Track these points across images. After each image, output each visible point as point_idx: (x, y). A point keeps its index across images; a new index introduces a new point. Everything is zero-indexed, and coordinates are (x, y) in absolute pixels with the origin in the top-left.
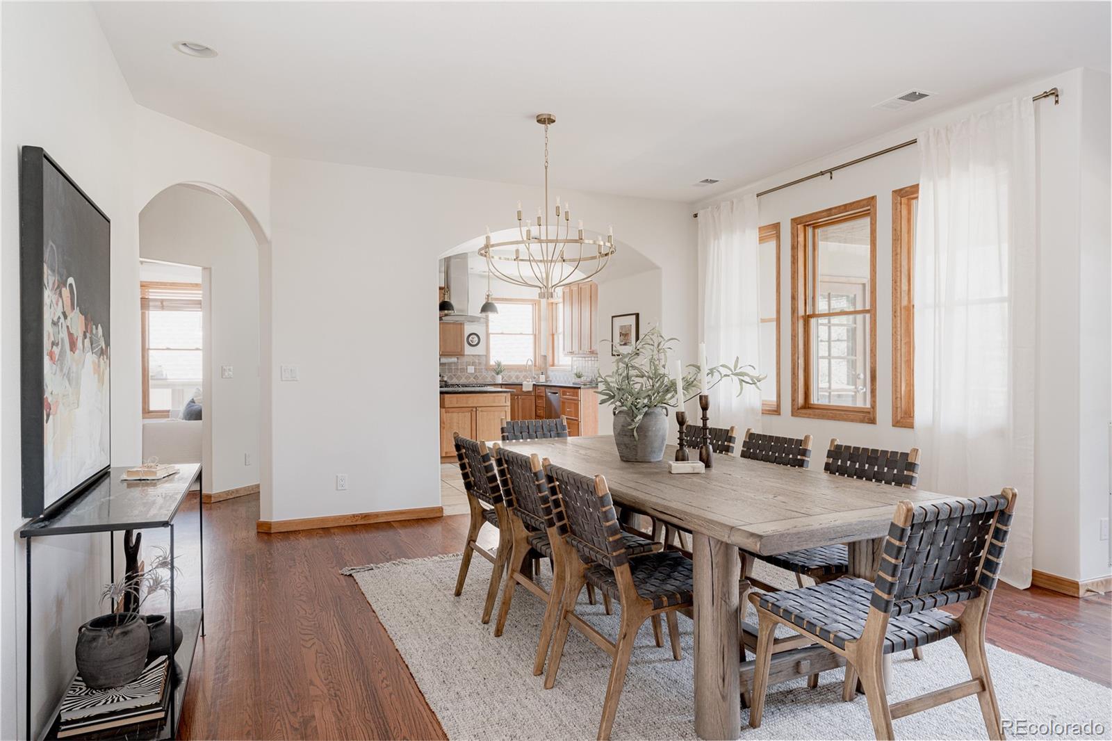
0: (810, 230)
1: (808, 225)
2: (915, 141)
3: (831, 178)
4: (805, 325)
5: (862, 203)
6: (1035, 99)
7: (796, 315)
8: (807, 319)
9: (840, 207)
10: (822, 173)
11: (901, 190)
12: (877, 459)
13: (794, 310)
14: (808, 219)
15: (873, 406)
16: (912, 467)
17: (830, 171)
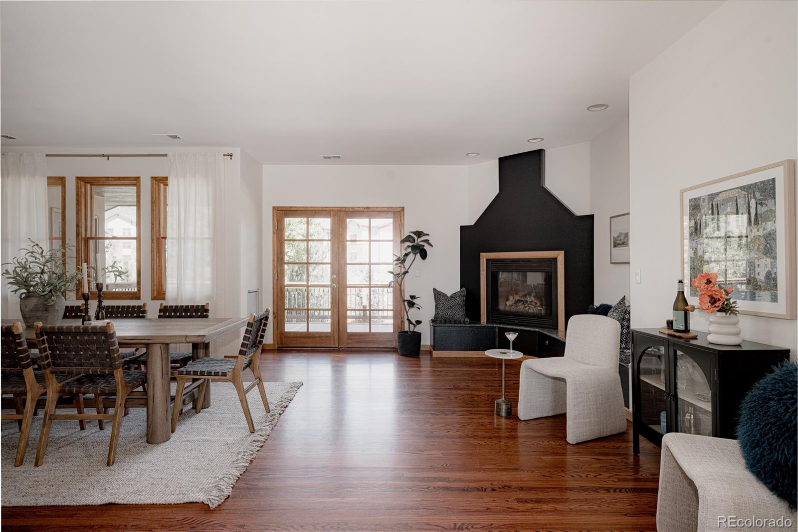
0: (89, 186)
1: (88, 183)
2: (166, 156)
3: (108, 159)
4: (85, 243)
5: (131, 179)
6: (224, 155)
7: (80, 237)
8: (87, 240)
9: (115, 177)
10: (103, 156)
11: (156, 177)
12: (189, 310)
13: (78, 234)
14: (90, 180)
15: (139, 290)
16: (207, 311)
17: (108, 156)
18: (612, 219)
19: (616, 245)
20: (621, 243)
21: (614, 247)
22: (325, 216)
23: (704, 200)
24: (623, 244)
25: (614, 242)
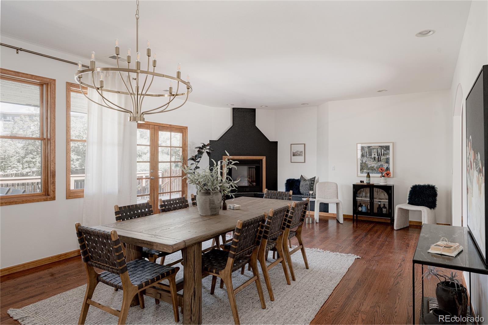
18: (292, 145)
19: (294, 155)
20: (298, 154)
21: (293, 156)
22: (147, 128)
23: (366, 147)
24: (299, 155)
25: (293, 154)
